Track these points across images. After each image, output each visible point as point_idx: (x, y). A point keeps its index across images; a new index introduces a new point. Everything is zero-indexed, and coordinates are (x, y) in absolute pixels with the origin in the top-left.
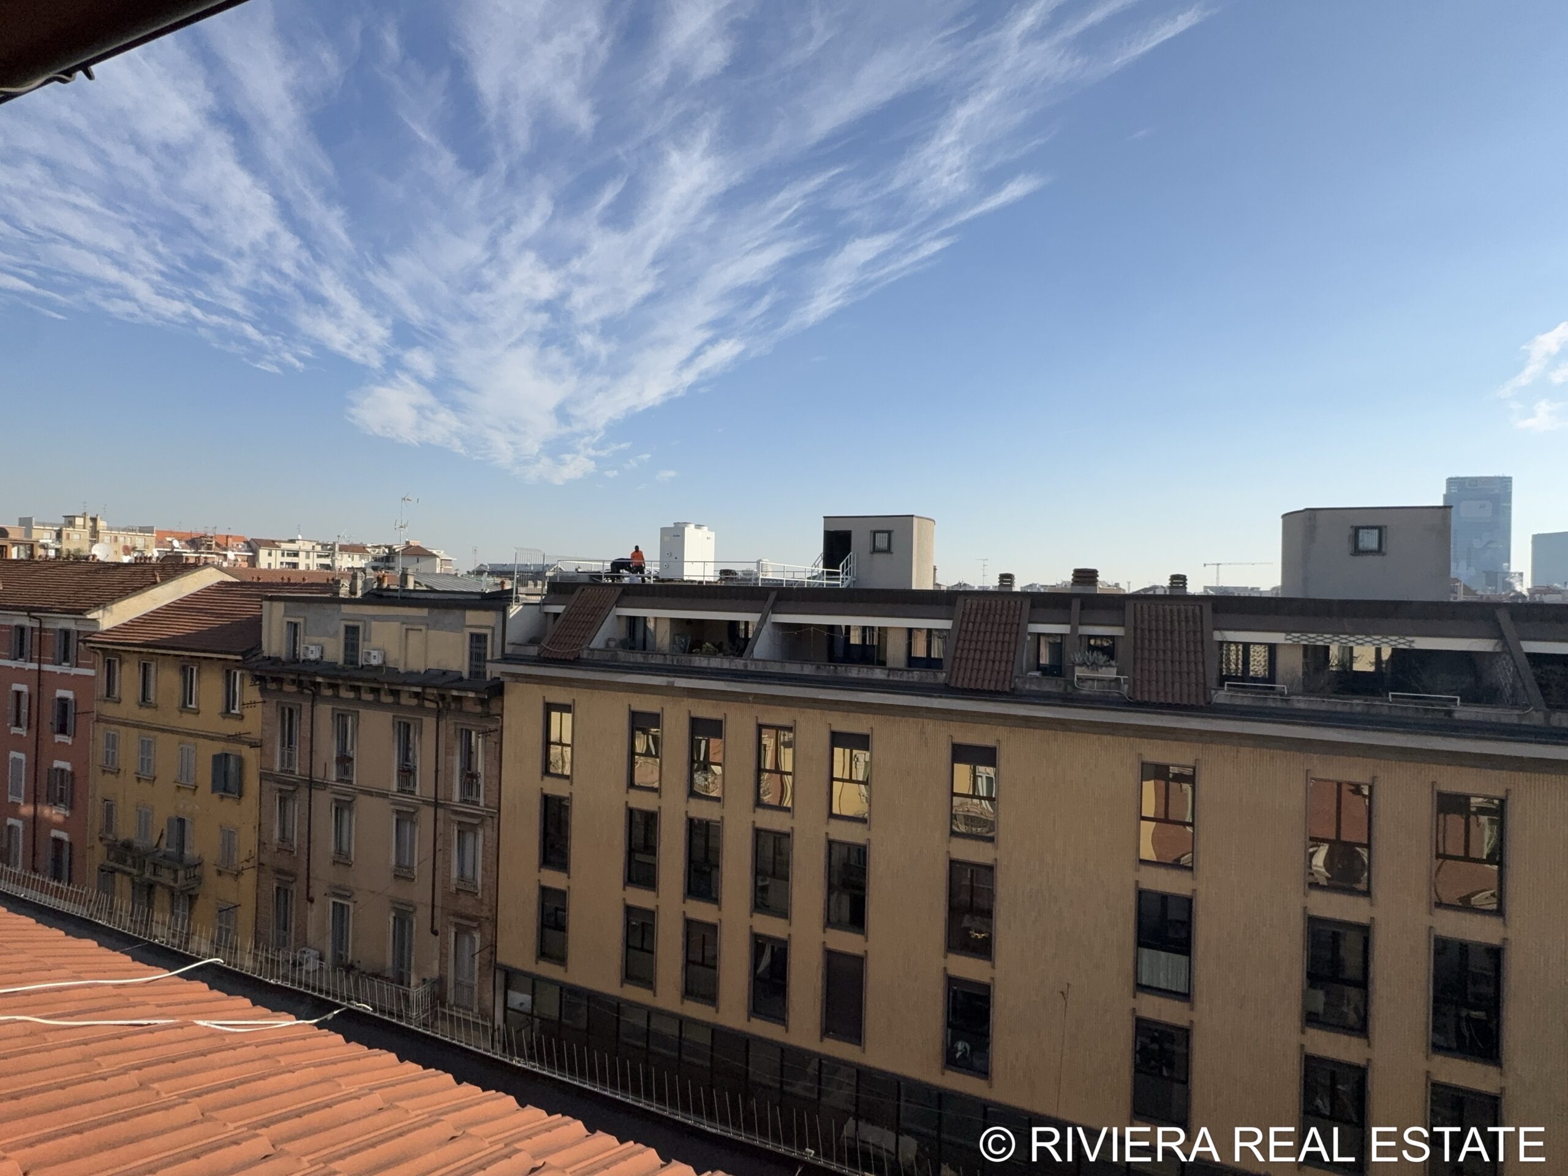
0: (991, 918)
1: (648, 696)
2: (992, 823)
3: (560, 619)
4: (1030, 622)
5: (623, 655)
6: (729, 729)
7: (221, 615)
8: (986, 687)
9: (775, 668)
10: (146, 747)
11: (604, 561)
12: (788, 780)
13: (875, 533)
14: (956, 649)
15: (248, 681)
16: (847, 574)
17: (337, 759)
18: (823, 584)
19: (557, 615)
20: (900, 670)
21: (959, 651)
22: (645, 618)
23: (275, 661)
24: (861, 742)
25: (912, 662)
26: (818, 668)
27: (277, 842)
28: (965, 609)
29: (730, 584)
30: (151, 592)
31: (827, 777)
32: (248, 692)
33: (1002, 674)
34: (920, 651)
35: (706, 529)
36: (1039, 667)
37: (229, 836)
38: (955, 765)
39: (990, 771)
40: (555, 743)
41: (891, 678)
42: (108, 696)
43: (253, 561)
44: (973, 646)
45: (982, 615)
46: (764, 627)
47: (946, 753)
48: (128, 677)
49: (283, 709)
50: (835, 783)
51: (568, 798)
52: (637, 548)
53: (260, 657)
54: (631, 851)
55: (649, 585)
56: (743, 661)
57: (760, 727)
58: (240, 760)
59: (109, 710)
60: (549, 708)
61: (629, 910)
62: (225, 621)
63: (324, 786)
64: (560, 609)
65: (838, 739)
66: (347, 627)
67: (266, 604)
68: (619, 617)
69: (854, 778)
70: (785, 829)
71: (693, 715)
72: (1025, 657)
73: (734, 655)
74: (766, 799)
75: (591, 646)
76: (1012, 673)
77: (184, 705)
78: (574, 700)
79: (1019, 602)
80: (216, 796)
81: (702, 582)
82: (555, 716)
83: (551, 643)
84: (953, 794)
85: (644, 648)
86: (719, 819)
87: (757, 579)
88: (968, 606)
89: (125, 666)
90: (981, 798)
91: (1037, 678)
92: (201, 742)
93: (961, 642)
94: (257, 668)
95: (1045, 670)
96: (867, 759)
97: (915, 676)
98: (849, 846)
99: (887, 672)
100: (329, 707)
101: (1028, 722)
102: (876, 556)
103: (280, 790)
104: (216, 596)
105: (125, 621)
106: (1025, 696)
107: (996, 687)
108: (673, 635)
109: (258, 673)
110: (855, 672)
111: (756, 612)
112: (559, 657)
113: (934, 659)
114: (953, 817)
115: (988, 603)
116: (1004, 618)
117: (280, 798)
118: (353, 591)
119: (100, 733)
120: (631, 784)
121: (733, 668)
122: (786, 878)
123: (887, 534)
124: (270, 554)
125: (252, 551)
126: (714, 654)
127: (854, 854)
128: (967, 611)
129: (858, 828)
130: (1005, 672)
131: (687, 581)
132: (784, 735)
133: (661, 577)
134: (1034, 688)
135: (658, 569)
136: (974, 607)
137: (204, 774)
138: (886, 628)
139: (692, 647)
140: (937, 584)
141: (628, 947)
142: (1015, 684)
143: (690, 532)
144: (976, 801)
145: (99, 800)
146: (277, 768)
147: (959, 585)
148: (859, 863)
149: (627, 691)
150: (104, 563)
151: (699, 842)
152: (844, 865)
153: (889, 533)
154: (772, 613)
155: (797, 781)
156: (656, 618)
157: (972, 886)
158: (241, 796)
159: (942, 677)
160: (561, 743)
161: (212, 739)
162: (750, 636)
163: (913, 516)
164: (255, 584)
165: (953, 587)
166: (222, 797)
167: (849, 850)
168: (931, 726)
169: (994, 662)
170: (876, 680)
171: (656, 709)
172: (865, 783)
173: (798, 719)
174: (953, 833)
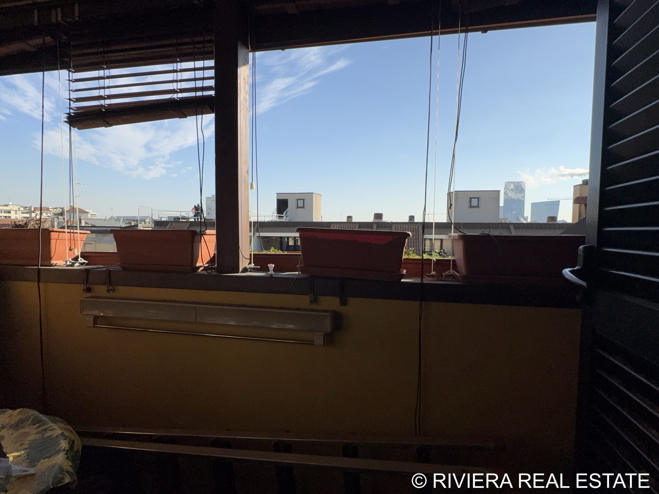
13: (298, 200)
16: (287, 217)
18: (277, 221)
79: (355, 226)
102: (299, 209)
115: (342, 226)
153: (304, 200)
154: (257, 232)
163: (313, 193)
165: (329, 221)
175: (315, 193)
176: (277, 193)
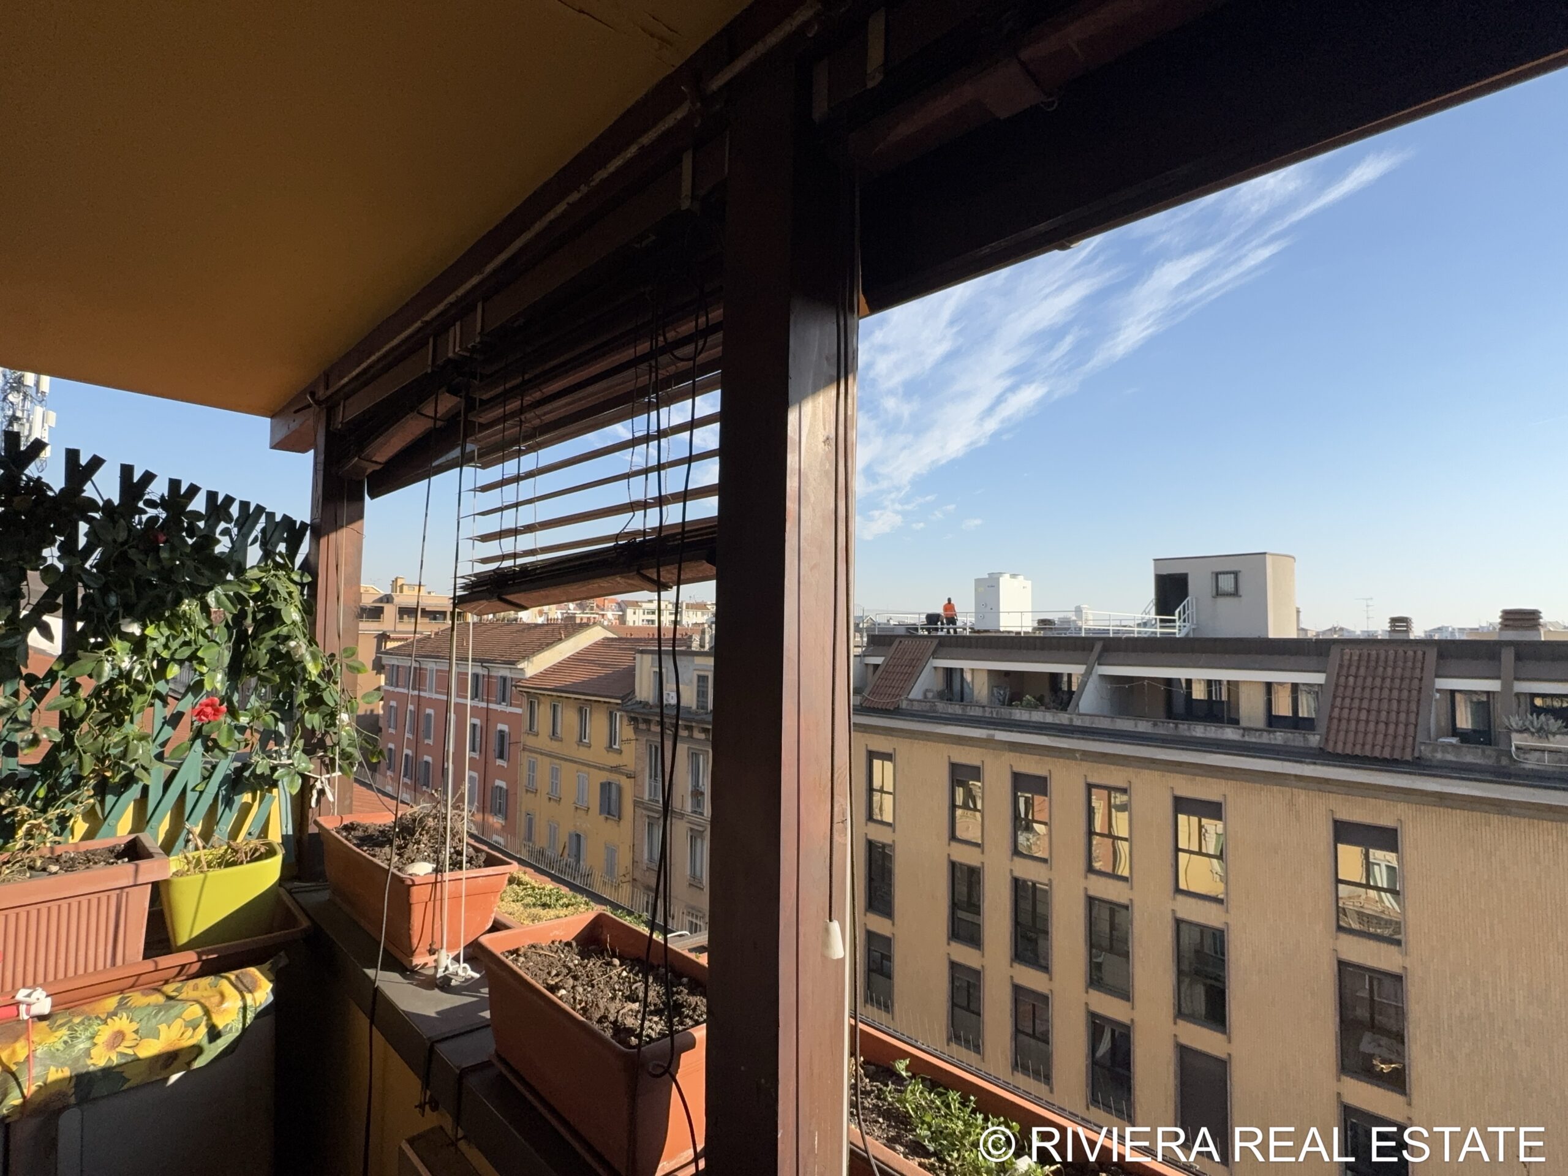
0: (1403, 1043)
1: (967, 748)
2: (1398, 923)
3: (880, 669)
4: (1438, 676)
5: (941, 707)
6: (1054, 786)
7: (605, 666)
8: (1377, 754)
9: (1105, 724)
10: (555, 773)
11: (919, 614)
12: (1124, 847)
13: (1217, 574)
14: (1333, 707)
15: (625, 722)
16: (1184, 621)
17: (692, 792)
18: (1155, 633)
19: (876, 666)
20: (1257, 730)
21: (1337, 710)
22: (962, 670)
23: (645, 704)
24: (1213, 810)
25: (1273, 721)
26: (1155, 725)
27: (646, 861)
28: (1342, 660)
29: (1049, 634)
30: (558, 647)
31: (1171, 847)
32: (625, 730)
33: (1400, 739)
34: (1283, 707)
35: (1021, 578)
36: (1455, 731)
37: (611, 852)
38: (1340, 846)
39: (1391, 858)
40: (877, 791)
41: (1247, 739)
42: (530, 730)
43: (622, 619)
44: (1356, 703)
45: (1367, 667)
46: (1090, 679)
47: (1326, 832)
48: (543, 712)
49: (651, 745)
50: (1181, 854)
51: (890, 846)
52: (949, 600)
53: (633, 701)
54: (954, 905)
55: (965, 637)
56: (1067, 716)
57: (1090, 787)
58: (620, 789)
59: (530, 741)
60: (872, 755)
61: (954, 966)
62: (609, 671)
63: (682, 816)
64: (879, 660)
65: (1182, 805)
66: (699, 677)
67: (638, 656)
68: (935, 668)
69: (1204, 851)
70: (1123, 900)
71: (1016, 769)
72: (1435, 717)
73: (1057, 709)
74: (1097, 865)
75: (910, 697)
76: (1414, 738)
77: (581, 741)
78: (895, 749)
79: (1420, 653)
80: (602, 817)
81: (1020, 633)
82: (877, 763)
83: (872, 693)
84: (1338, 881)
85: (962, 700)
86: (1046, 882)
87: (1080, 629)
88: (1347, 657)
89: (541, 707)
90: (1379, 889)
91: (1452, 745)
92: (593, 771)
93: (1339, 700)
94: (632, 711)
95: (1465, 737)
96: (1220, 831)
97: (1279, 737)
98: (1203, 928)
99: (1241, 731)
100: (686, 746)
101: (1442, 799)
102: (1221, 601)
103: (648, 816)
104: (602, 650)
105: (542, 670)
106: (1437, 767)
107: (1392, 755)
108: (991, 688)
109: (633, 715)
110: (1199, 731)
111: (1082, 664)
112: (880, 707)
113: (1301, 718)
114: (1340, 911)
115: (1374, 653)
116: (1399, 671)
117: (649, 823)
118: (702, 646)
119: (525, 758)
120: (953, 837)
121: (1058, 722)
122: (1126, 955)
123: (1232, 576)
124: (635, 613)
125: (622, 611)
126: (1035, 707)
127: (1208, 941)
128: (1346, 663)
129: (1214, 907)
130: (1405, 737)
131: (1003, 632)
132: (1115, 797)
133: (976, 628)
134: (1450, 757)
135: (973, 620)
136: (1356, 658)
137: (594, 799)
138: (1237, 683)
139: (1011, 700)
140: (1303, 629)
141: (954, 1005)
142: (1420, 751)
143: (1005, 582)
144: (1373, 893)
145: (524, 814)
146: (646, 797)
147: (1334, 630)
148: (1216, 952)
149: (946, 743)
150: (528, 624)
151: (1026, 905)
152: (1197, 952)
153: (1236, 574)
154: (1099, 664)
155: (1134, 847)
156: (973, 670)
157: (1372, 999)
158: (620, 818)
159: (1314, 740)
160: (882, 791)
161: (599, 768)
162: (1074, 688)
163: (1265, 553)
164: (628, 639)
165: (1324, 633)
166: (607, 819)
167: (1202, 933)
168: (1303, 797)
169: (1387, 724)
170: (1228, 741)
171: (976, 762)
172: (1220, 857)
173: (1134, 781)
174: (1340, 928)
175: (1272, 552)
176: (1155, 560)
